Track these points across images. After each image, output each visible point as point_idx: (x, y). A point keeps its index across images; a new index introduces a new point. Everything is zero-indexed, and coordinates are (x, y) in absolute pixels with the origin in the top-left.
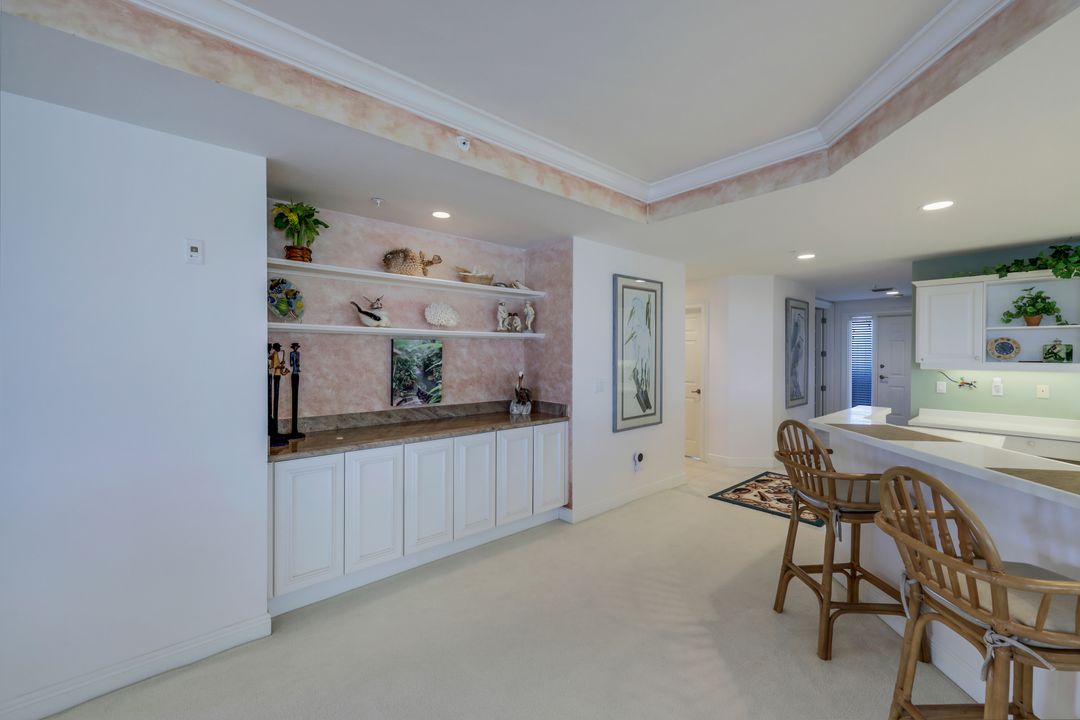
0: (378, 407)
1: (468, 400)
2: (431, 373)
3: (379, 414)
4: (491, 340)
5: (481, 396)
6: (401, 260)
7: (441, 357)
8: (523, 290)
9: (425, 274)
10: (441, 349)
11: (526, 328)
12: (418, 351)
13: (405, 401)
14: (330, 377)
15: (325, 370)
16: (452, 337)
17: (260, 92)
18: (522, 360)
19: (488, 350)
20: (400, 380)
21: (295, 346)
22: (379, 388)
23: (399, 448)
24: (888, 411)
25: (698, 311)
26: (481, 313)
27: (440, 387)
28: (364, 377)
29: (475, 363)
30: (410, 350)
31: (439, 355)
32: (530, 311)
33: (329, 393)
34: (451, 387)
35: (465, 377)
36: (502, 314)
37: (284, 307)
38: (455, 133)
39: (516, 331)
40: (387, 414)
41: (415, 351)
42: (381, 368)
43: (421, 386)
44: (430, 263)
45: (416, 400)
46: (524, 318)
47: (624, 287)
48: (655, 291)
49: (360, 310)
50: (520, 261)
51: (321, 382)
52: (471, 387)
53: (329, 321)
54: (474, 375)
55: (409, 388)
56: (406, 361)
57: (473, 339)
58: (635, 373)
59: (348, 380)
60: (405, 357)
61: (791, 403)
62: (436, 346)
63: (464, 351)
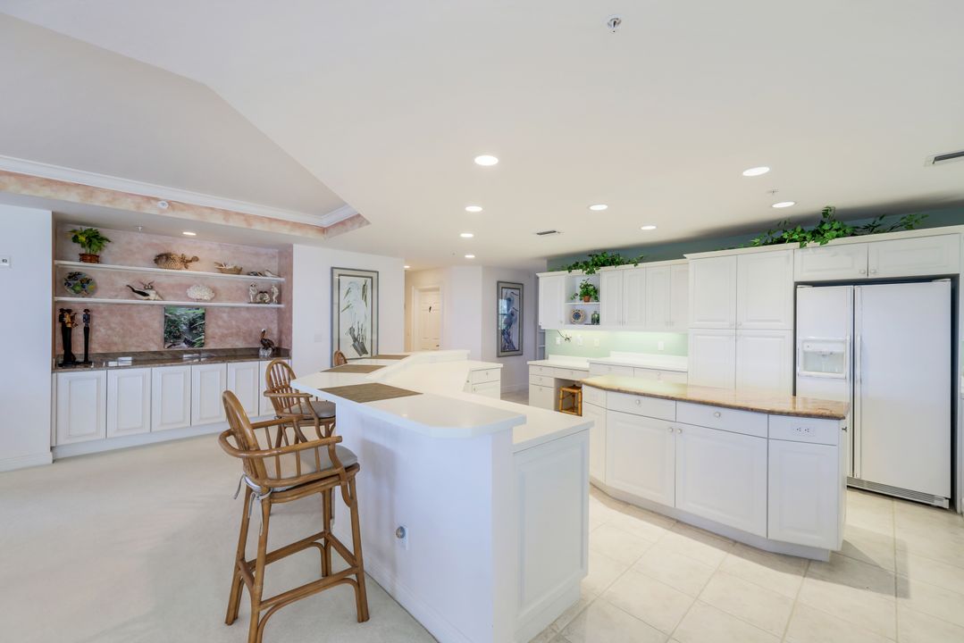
0: (155, 349)
1: (228, 347)
2: (196, 328)
3: (154, 353)
4: (248, 308)
5: (240, 344)
6: (164, 260)
7: (204, 319)
8: (270, 277)
9: (187, 268)
10: (204, 314)
11: (271, 301)
12: (185, 315)
13: (175, 345)
14: (117, 330)
15: (113, 325)
16: (215, 307)
17: (25, 192)
18: (276, 321)
19: (245, 314)
20: (170, 332)
21: (86, 311)
22: (155, 337)
23: (149, 369)
24: (469, 351)
25: (438, 289)
26: (239, 292)
27: (203, 337)
28: (144, 330)
29: (234, 323)
30: (178, 314)
31: (203, 317)
32: (276, 290)
33: (116, 339)
34: (214, 338)
35: (226, 332)
36: (252, 293)
37: (78, 288)
38: (157, 200)
39: (264, 302)
40: (160, 353)
41: (182, 315)
42: (158, 326)
43: (189, 337)
44: (188, 261)
45: (184, 345)
46: (271, 294)
47: (339, 275)
48: (372, 278)
49: (134, 291)
50: (274, 257)
51: (109, 332)
52: (230, 338)
53: (116, 297)
54: (234, 331)
55: (179, 337)
56: (175, 321)
57: (233, 307)
58: (352, 330)
59: (131, 332)
60: (174, 318)
61: (501, 354)
62: (200, 312)
63: (225, 316)
